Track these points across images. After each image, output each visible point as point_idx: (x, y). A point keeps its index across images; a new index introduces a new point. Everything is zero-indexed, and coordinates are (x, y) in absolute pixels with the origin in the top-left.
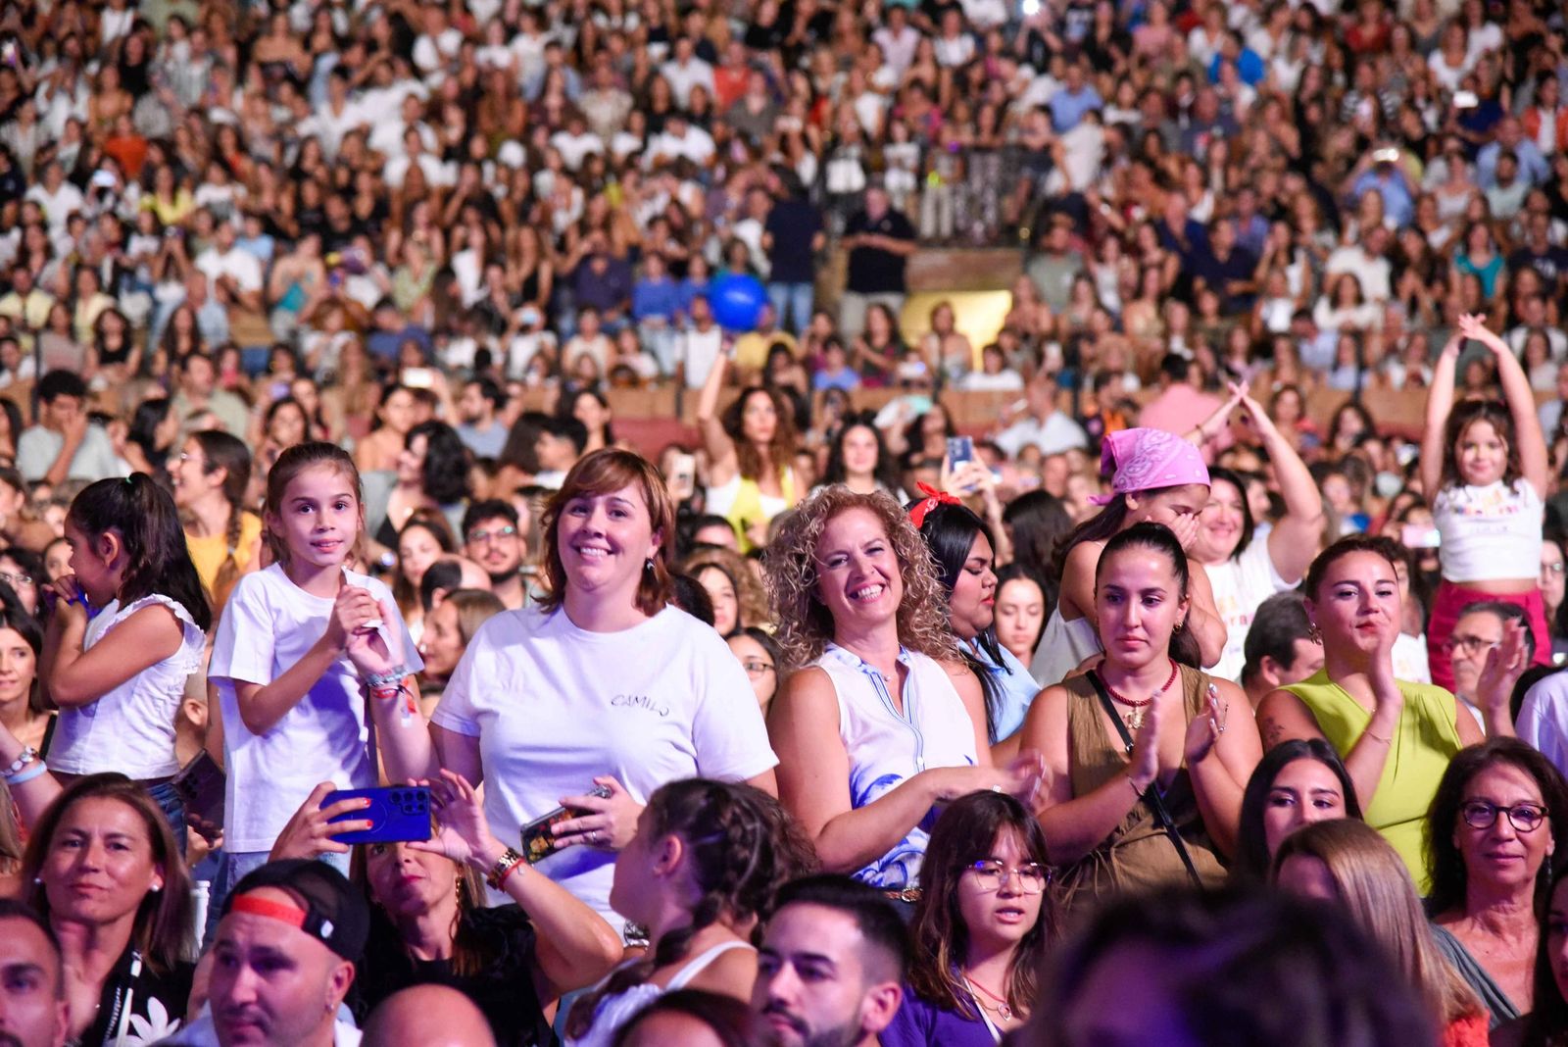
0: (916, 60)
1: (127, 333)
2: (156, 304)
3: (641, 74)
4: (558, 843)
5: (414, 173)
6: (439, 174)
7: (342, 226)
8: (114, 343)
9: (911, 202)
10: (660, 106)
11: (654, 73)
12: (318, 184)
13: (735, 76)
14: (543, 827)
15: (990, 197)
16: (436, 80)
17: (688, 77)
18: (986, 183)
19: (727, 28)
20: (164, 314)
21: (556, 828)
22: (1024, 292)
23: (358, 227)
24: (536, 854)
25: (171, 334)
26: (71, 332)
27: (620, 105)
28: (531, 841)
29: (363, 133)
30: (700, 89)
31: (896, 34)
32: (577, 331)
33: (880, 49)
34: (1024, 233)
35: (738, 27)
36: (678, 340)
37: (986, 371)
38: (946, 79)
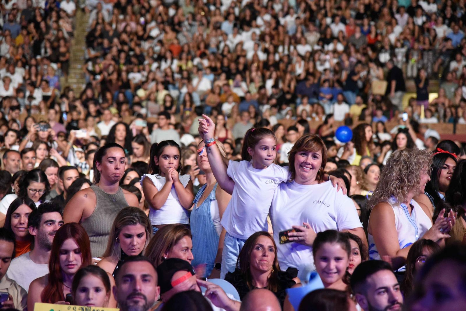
0: (408, 23)
1: (172, 102)
2: (180, 93)
3: (323, 27)
4: (290, 239)
5: (256, 56)
6: (262, 56)
7: (234, 71)
8: (168, 104)
9: (404, 66)
10: (328, 37)
11: (328, 26)
12: (228, 59)
13: (352, 28)
14: (285, 233)
15: (430, 65)
16: (263, 29)
17: (337, 28)
18: (428, 60)
19: (350, 13)
20: (182, 96)
21: (290, 234)
22: (442, 93)
23: (238, 72)
24: (283, 241)
25: (184, 103)
26: (156, 101)
27: (316, 36)
28: (281, 237)
29: (241, 43)
30: (341, 32)
31: (402, 16)
32: (302, 103)
33: (396, 20)
34: (440, 76)
35: (353, 13)
36: (332, 106)
37: (426, 117)
38: (417, 29)
